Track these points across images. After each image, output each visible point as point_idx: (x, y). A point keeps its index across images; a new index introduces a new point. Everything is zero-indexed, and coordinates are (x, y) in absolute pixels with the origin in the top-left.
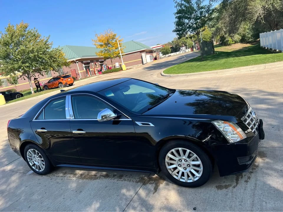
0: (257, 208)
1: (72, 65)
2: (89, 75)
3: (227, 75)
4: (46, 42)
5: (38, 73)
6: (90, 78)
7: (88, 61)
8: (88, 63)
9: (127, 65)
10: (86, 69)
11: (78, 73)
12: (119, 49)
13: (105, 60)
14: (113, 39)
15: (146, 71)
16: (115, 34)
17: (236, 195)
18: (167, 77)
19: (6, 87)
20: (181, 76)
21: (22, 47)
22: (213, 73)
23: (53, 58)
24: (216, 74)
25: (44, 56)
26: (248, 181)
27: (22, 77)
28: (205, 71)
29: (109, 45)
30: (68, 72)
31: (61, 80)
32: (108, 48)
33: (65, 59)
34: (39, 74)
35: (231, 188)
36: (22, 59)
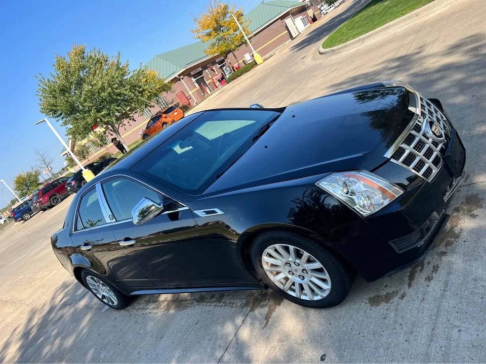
0: (439, 347)
1: (174, 86)
2: (208, 93)
3: (438, 12)
4: (118, 65)
5: (126, 119)
6: (209, 98)
7: (198, 69)
8: (200, 73)
9: (262, 53)
10: (199, 85)
11: (189, 95)
12: (241, 28)
13: (226, 57)
14: (225, 14)
15: (295, 53)
16: (225, 5)
17: (402, 318)
18: (328, 54)
19: (97, 153)
20: (352, 44)
21: (86, 87)
22: (409, 18)
23: (137, 88)
24: (416, 18)
25: (122, 90)
26: (432, 278)
27: (107, 132)
28: (394, 19)
29: (222, 29)
30: (173, 100)
31: (164, 119)
32: (221, 35)
33: (160, 81)
34: (128, 119)
35: (396, 299)
36: (93, 106)
